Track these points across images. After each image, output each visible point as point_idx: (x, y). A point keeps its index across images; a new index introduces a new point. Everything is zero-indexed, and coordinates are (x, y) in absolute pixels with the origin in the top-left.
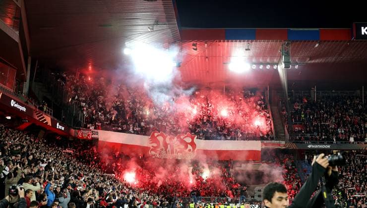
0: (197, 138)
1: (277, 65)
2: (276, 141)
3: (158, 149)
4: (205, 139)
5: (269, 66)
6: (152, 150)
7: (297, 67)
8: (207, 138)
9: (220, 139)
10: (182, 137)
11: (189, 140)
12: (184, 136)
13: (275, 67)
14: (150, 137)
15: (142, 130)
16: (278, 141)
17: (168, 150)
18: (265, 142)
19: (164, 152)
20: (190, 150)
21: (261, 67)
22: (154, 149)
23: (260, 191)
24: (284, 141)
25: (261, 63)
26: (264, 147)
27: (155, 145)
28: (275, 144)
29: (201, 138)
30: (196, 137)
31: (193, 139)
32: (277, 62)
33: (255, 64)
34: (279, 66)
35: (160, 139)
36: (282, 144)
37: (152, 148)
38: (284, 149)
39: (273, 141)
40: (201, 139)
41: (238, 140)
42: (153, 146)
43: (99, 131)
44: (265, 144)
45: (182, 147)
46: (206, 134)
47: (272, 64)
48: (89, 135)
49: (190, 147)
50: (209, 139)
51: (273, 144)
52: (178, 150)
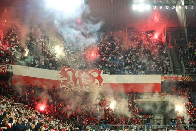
0: (103, 73)
1: (175, 6)
2: (174, 75)
3: (68, 83)
4: (111, 74)
5: (168, 7)
6: (62, 83)
7: (192, 8)
8: (112, 73)
9: (124, 74)
10: (90, 72)
11: (96, 75)
12: (91, 71)
13: (173, 8)
14: (60, 72)
15: (53, 66)
16: (176, 75)
17: (77, 84)
18: (165, 75)
19: (73, 85)
20: (97, 84)
21: (161, 7)
22: (65, 82)
23: (158, 120)
24: (181, 74)
25: (161, 4)
26: (163, 80)
27: (65, 79)
28: (173, 77)
29: (107, 72)
30: (103, 71)
31: (99, 73)
32: (175, 3)
33: (155, 4)
34: (176, 7)
35: (70, 74)
36: (180, 77)
37: (62, 82)
38: (181, 82)
39: (172, 75)
40: (107, 74)
41: (140, 74)
42: (63, 80)
43: (13, 66)
44: (165, 78)
45: (90, 81)
46: (111, 70)
47: (171, 5)
48: (4, 69)
49: (97, 81)
50: (114, 74)
51: (172, 77)
52: (86, 84)
